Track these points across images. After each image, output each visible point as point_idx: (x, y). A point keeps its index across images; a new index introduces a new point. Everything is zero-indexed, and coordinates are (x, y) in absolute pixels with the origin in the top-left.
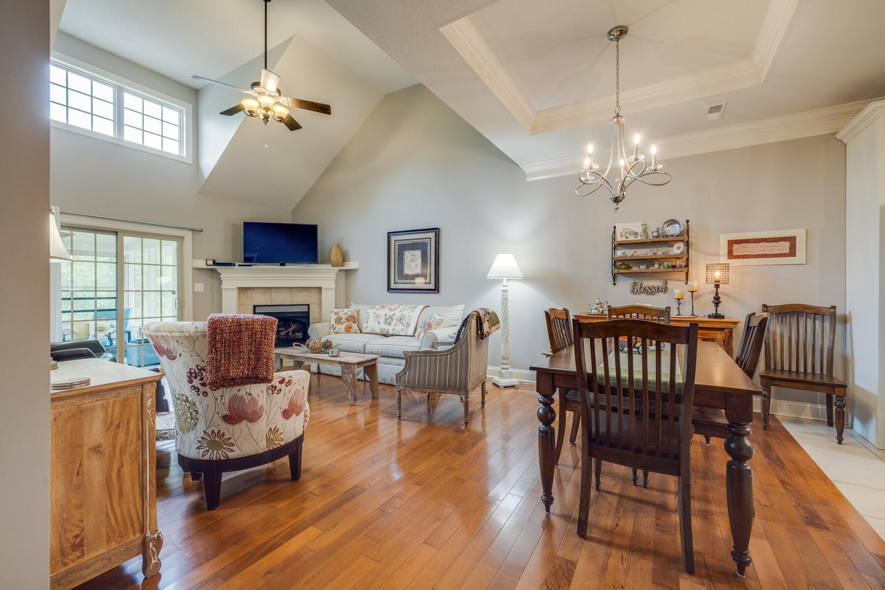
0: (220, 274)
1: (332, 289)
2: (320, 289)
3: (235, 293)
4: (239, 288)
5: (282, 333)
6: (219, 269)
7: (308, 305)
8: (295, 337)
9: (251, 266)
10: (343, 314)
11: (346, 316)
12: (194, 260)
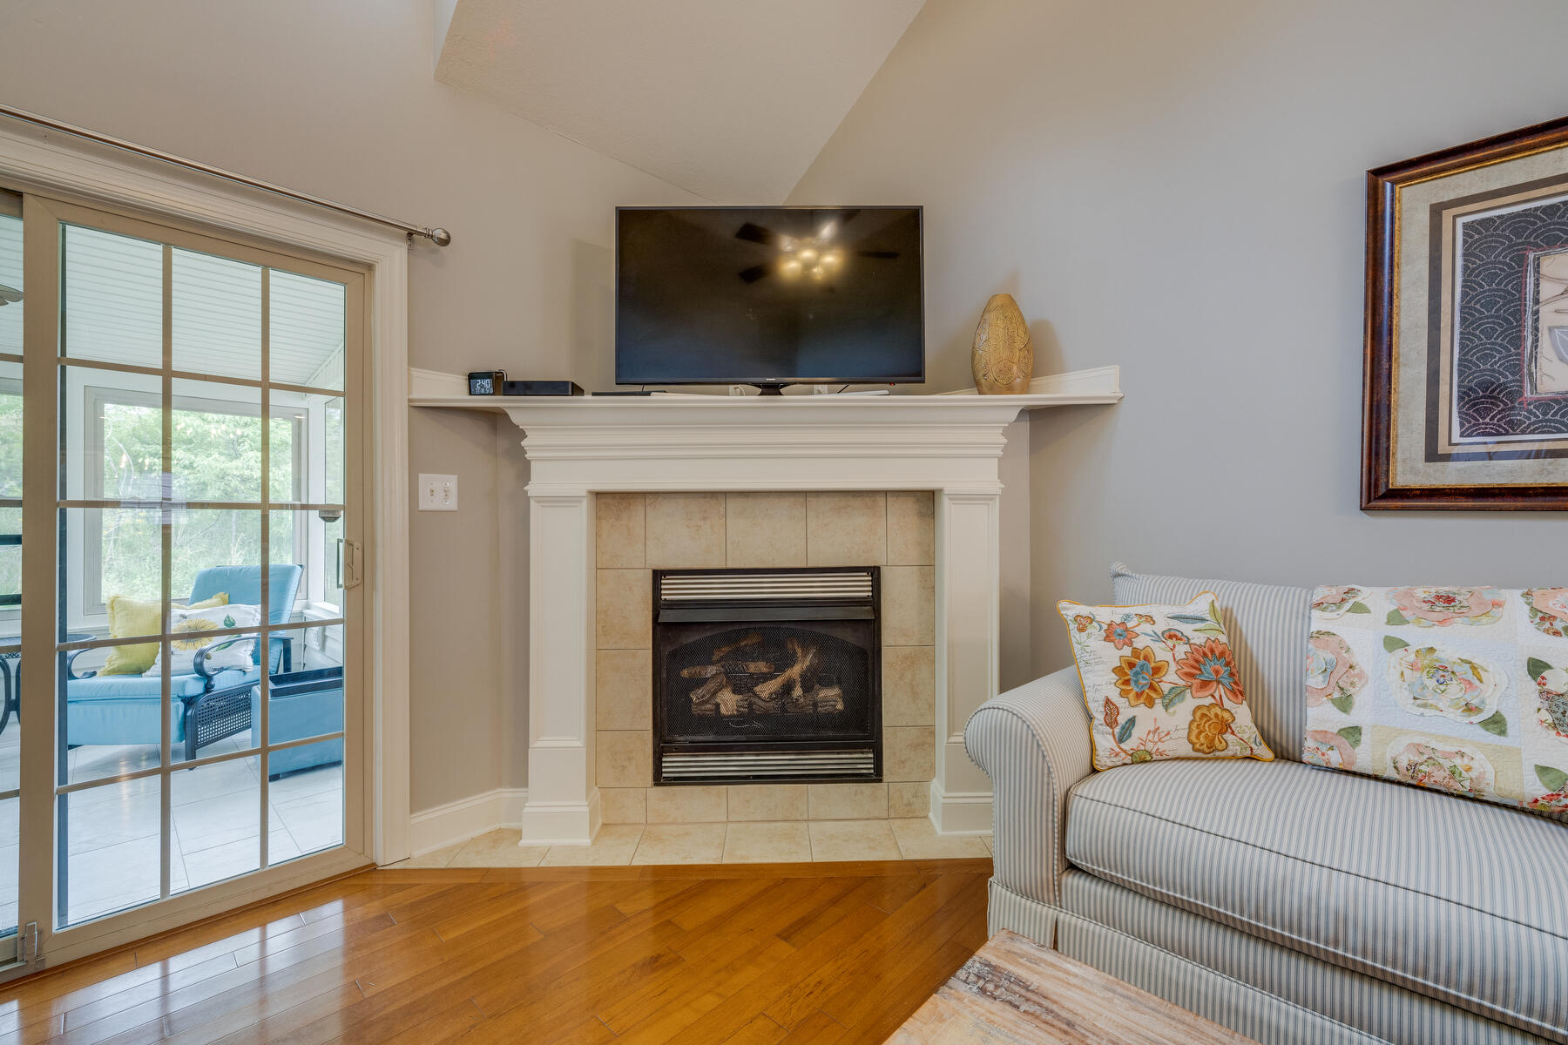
0: (523, 435)
1: (986, 498)
2: (927, 500)
3: (581, 515)
4: (598, 495)
5: (766, 690)
6: (518, 409)
7: (874, 572)
8: (815, 705)
9: (648, 394)
10: (1157, 638)
11: (1180, 655)
12: (415, 372)
